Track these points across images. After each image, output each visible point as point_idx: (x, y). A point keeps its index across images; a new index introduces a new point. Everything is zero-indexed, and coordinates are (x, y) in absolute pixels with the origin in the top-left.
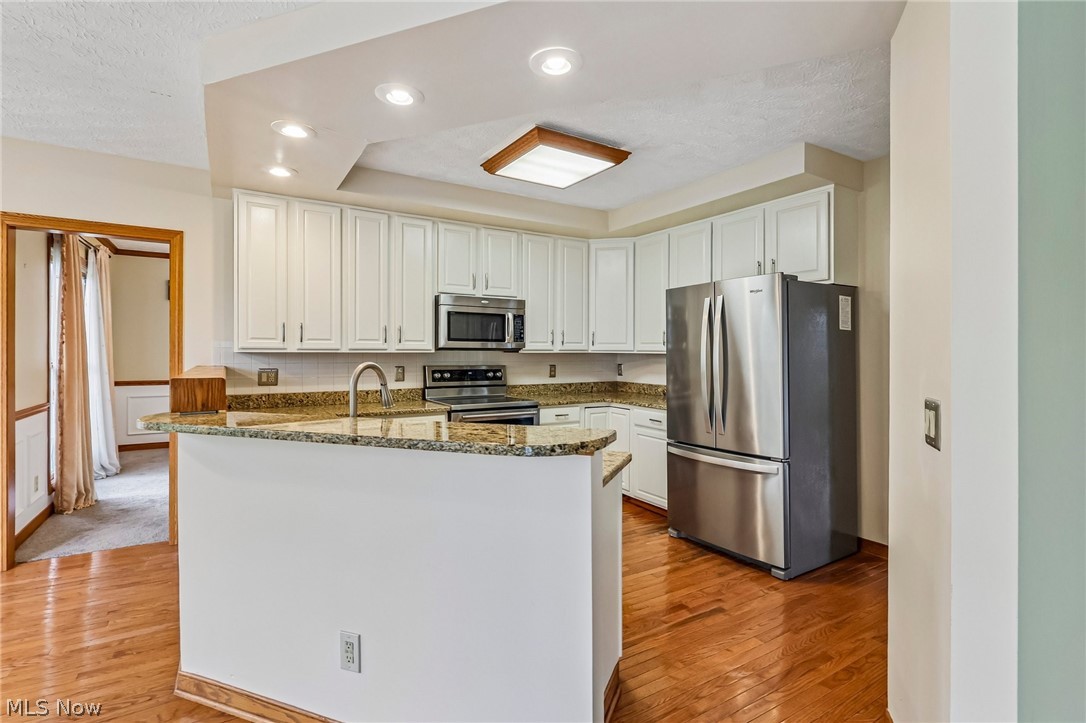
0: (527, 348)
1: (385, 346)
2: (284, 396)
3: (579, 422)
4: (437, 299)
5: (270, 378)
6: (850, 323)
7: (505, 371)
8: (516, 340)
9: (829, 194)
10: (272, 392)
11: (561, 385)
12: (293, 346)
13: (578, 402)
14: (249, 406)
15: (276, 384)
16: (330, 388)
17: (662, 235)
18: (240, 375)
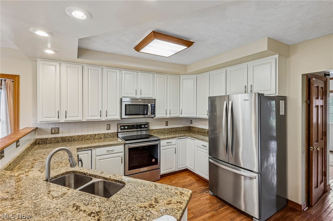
0: (156, 116)
1: (101, 118)
2: (62, 138)
3: (176, 145)
4: (121, 99)
5: (56, 131)
6: (284, 112)
7: (149, 124)
8: (152, 114)
9: (276, 58)
10: (57, 137)
11: (170, 128)
12: (63, 120)
13: (175, 137)
14: (47, 142)
15: (58, 133)
16: (80, 134)
17: (207, 74)
18: (43, 130)
